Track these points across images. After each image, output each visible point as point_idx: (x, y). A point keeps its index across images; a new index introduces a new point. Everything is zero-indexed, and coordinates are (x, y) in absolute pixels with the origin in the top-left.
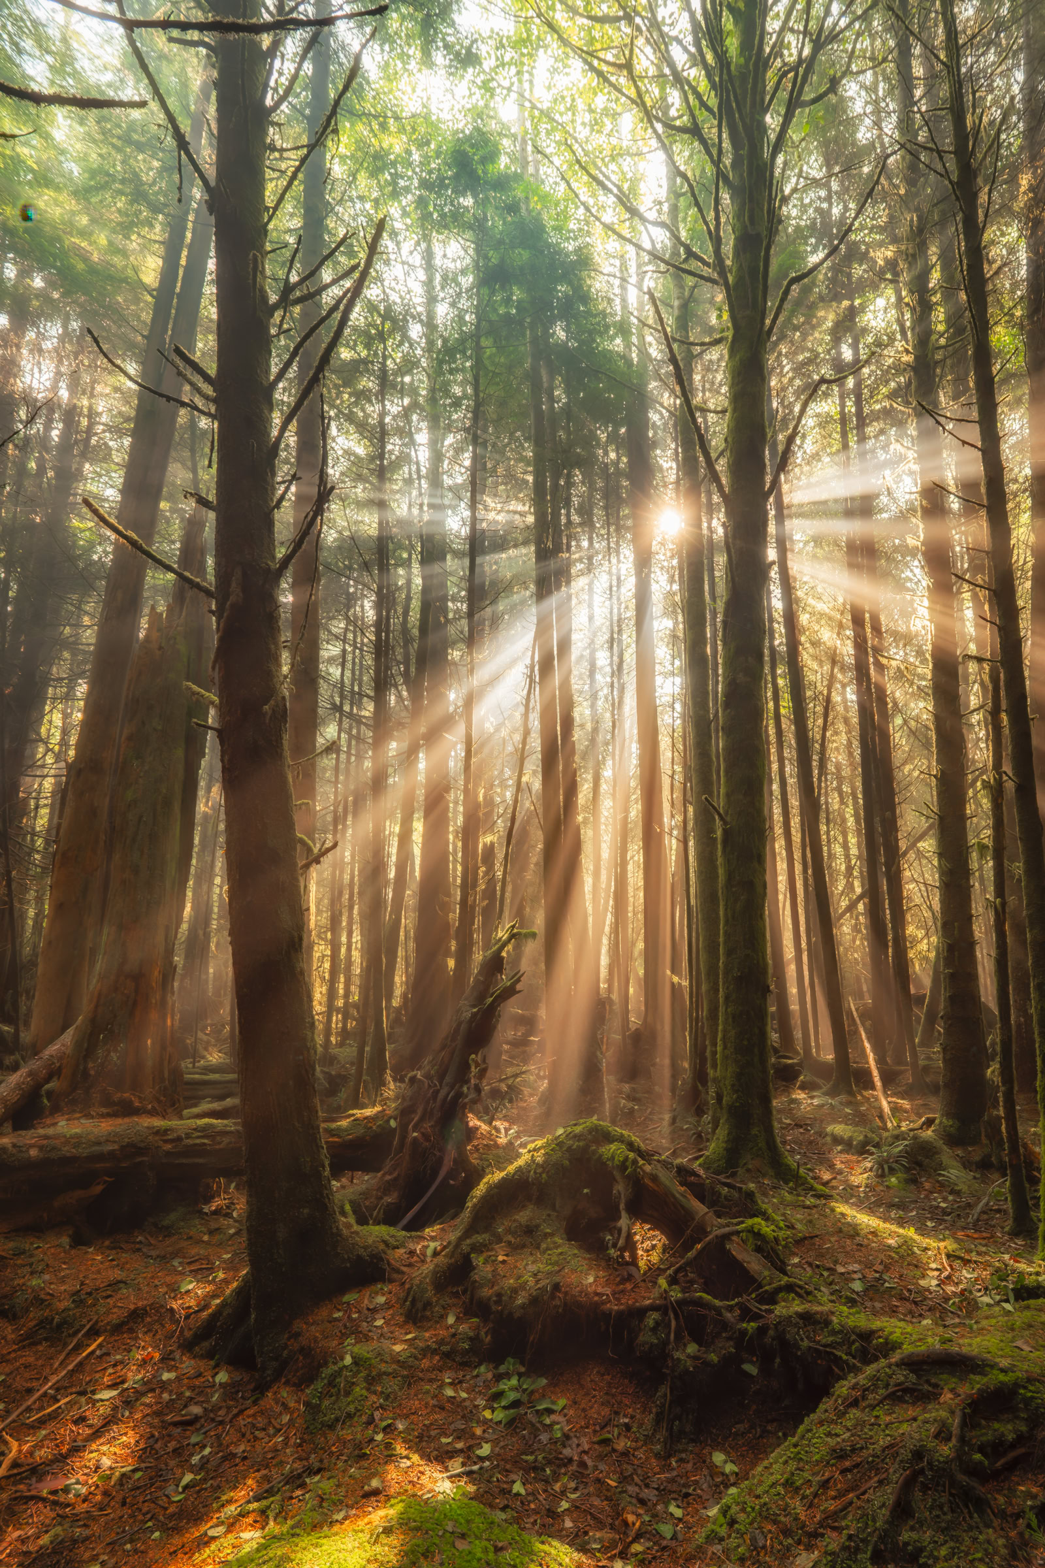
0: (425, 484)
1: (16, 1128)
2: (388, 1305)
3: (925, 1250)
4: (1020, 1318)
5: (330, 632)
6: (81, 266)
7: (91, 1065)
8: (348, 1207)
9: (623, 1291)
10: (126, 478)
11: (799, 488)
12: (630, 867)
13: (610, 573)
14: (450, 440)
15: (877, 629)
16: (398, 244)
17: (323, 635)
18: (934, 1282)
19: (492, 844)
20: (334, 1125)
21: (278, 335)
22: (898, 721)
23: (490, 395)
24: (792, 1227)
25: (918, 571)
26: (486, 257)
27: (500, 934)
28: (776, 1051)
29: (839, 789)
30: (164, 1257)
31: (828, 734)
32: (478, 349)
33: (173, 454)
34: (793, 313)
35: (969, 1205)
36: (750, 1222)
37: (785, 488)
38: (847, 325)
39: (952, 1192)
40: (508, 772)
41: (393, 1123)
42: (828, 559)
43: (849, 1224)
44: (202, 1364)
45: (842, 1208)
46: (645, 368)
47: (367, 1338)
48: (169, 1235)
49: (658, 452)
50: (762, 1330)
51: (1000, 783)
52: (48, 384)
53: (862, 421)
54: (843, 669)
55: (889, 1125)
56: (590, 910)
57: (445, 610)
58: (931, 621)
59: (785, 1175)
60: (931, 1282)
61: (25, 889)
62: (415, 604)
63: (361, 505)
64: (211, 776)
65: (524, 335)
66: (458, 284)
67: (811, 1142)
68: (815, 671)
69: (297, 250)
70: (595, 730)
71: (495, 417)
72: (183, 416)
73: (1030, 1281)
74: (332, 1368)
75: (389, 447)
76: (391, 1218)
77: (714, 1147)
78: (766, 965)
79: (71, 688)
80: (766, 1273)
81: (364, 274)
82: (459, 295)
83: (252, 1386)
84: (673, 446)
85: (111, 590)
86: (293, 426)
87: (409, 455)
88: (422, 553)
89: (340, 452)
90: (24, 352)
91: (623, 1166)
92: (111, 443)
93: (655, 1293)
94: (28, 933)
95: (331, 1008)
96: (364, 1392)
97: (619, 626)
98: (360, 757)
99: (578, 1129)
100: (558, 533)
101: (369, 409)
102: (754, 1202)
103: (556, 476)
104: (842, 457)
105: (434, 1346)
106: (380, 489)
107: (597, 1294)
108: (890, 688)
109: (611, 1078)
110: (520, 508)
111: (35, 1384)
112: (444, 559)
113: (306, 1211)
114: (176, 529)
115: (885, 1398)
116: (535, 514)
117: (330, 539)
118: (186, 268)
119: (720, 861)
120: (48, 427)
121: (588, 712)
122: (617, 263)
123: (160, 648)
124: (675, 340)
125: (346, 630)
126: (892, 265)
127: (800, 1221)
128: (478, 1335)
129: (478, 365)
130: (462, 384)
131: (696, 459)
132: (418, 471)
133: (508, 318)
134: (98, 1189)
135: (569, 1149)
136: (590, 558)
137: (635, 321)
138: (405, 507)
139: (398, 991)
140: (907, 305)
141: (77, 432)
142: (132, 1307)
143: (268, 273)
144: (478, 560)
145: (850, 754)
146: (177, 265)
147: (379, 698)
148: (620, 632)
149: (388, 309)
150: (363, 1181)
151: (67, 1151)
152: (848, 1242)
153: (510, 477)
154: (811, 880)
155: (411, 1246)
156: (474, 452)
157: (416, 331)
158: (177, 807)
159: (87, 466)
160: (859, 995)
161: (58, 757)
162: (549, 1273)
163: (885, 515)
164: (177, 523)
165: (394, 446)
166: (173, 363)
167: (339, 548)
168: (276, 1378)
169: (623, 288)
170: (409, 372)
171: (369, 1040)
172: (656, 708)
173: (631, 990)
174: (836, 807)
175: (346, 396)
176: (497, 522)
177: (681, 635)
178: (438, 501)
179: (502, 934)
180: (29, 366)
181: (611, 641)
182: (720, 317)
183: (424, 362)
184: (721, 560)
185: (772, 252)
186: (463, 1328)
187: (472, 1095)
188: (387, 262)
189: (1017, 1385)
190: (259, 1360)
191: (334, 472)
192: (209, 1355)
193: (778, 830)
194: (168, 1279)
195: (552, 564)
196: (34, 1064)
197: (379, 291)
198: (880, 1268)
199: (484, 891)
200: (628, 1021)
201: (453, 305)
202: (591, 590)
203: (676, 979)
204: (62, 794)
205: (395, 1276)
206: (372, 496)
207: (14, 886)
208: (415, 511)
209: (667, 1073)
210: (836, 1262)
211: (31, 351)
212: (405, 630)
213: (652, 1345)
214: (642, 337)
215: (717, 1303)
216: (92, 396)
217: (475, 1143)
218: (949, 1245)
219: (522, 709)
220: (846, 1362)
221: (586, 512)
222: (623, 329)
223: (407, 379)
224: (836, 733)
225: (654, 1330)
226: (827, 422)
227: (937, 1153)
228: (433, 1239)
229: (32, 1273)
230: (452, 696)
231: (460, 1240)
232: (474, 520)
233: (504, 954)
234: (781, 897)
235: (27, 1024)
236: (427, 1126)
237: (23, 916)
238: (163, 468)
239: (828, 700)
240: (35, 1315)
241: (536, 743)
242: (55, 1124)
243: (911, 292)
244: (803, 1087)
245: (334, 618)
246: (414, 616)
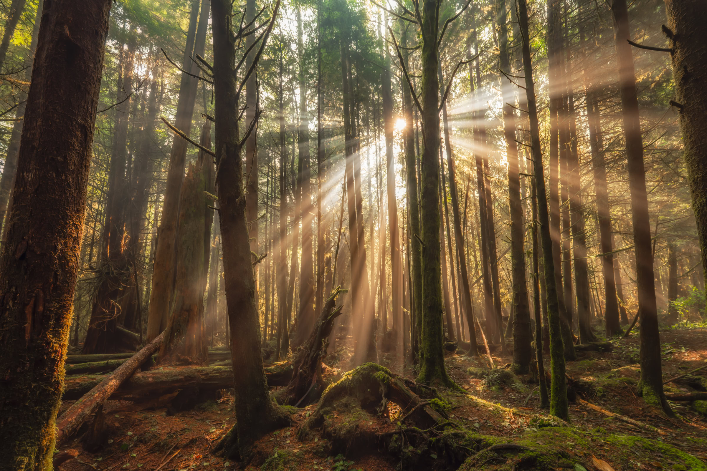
0: (299, 111)
1: (142, 370)
2: (291, 435)
3: (504, 411)
4: (539, 434)
5: (262, 172)
6: (157, 23)
7: (172, 345)
8: (275, 399)
9: (384, 427)
10: (177, 111)
11: (454, 108)
12: (387, 267)
13: (376, 145)
14: (309, 92)
15: (486, 166)
16: (286, 11)
17: (259, 174)
18: (508, 424)
19: (330, 257)
20: (268, 368)
21: (238, 49)
22: (496, 204)
23: (325, 73)
24: (451, 403)
25: (504, 142)
26: (322, 15)
27: (333, 291)
28: (447, 339)
29: (472, 233)
30: (202, 420)
31: (467, 210)
32: (320, 54)
33: (196, 100)
34: (450, 35)
35: (524, 397)
36: (433, 400)
37: (448, 108)
38: (473, 39)
39: (517, 392)
40: (336, 229)
41: (292, 367)
42: (466, 137)
43: (474, 402)
44: (219, 460)
45: (471, 397)
46: (389, 59)
47: (283, 447)
48: (204, 411)
49: (395, 95)
50: (438, 441)
51: (536, 226)
52: (145, 73)
53: (480, 79)
54: (473, 183)
55: (493, 367)
56: (370, 284)
57: (309, 162)
58: (508, 161)
59: (449, 385)
60: (506, 423)
61: (142, 279)
62: (296, 160)
63: (273, 119)
64: (215, 231)
65: (338, 48)
66: (311, 27)
67: (461, 374)
68: (461, 184)
69: (244, 14)
70: (371, 210)
71: (327, 82)
72: (200, 83)
73: (545, 422)
74: (270, 459)
75: (284, 95)
76: (292, 403)
77: (421, 374)
78: (441, 302)
79: (158, 197)
80: (440, 419)
81: (272, 23)
82: (311, 31)
83: (239, 467)
84: (401, 92)
85: (173, 158)
86: (245, 87)
87: (292, 98)
88: (298, 139)
89: (264, 98)
90: (134, 60)
91: (383, 380)
92: (171, 97)
93: (396, 428)
94: (144, 297)
95: (266, 326)
96: (283, 468)
97: (380, 167)
98: (275, 223)
99: (365, 366)
100: (354, 129)
101: (276, 80)
102: (436, 394)
103: (353, 106)
104: (471, 95)
105: (310, 450)
106: (281, 112)
107: (373, 429)
108: (492, 190)
109: (380, 351)
110: (339, 119)
111: (154, 467)
112: (308, 141)
113: (258, 399)
114: (198, 131)
115: (485, 463)
116: (345, 122)
117: (261, 134)
118: (199, 23)
119: (422, 260)
120: (145, 91)
121: (368, 203)
122: (377, 16)
123: (194, 179)
124: (400, 47)
125: (269, 171)
126: (490, 13)
127: (455, 401)
128: (327, 446)
129: (320, 61)
130: (314, 68)
131: (410, 97)
132: (296, 105)
133: (332, 41)
134: (176, 394)
135: (362, 374)
136: (368, 140)
137: (384, 40)
138: (291, 120)
139: (293, 318)
140: (497, 30)
141: (157, 92)
142: (191, 438)
143: (233, 24)
144: (322, 141)
145: (477, 218)
146: (196, 22)
147: (283, 200)
148: (380, 169)
149: (283, 38)
150: (281, 390)
151: (164, 379)
152: (473, 409)
153: (334, 107)
154: (460, 270)
155: (300, 413)
156: (319, 97)
157: (294, 47)
158: (202, 243)
159: (161, 106)
160: (481, 317)
161: (153, 226)
162: (355, 421)
163: (490, 119)
164: (198, 129)
165: (286, 95)
166: (196, 62)
167: (265, 137)
168: (248, 463)
169: (379, 27)
170: (292, 64)
171: (282, 337)
172: (395, 200)
173: (388, 316)
174: (471, 240)
175: (266, 75)
176: (329, 125)
177: (405, 170)
178: (305, 117)
179: (334, 291)
180: (136, 66)
181: (377, 174)
182: (419, 37)
183: (298, 61)
184: (421, 139)
185: (440, 9)
186: (321, 443)
187: (323, 354)
188: (282, 19)
189: (537, 456)
190: (241, 457)
191: (261, 106)
192: (222, 456)
193: (447, 250)
194: (205, 428)
195: (352, 142)
196: (149, 346)
197: (278, 31)
198: (486, 418)
199: (327, 276)
200: (386, 329)
201: (309, 35)
202: (368, 153)
203: (405, 310)
204: (155, 241)
205: (294, 424)
206: (278, 115)
207: (138, 277)
208: (295, 122)
209: (402, 348)
210: (468, 416)
211: (137, 60)
212: (292, 171)
213: (395, 447)
214: (387, 47)
215: (420, 430)
216: (163, 77)
217: (325, 374)
218: (514, 410)
219: (341, 202)
220: (471, 451)
221: (366, 121)
222: (380, 44)
223: (291, 67)
224: (471, 210)
225: (396, 441)
226: (465, 81)
227: (512, 377)
228: (309, 410)
229: (152, 426)
230: (312, 198)
231: (319, 409)
232: (320, 125)
233: (335, 299)
234: (448, 277)
235: (145, 333)
236: (305, 367)
237: (142, 290)
238: (193, 105)
239: (467, 196)
240: (154, 441)
241: (346, 215)
242: (158, 369)
243: (499, 25)
244: (457, 353)
245: (263, 166)
246: (296, 165)
